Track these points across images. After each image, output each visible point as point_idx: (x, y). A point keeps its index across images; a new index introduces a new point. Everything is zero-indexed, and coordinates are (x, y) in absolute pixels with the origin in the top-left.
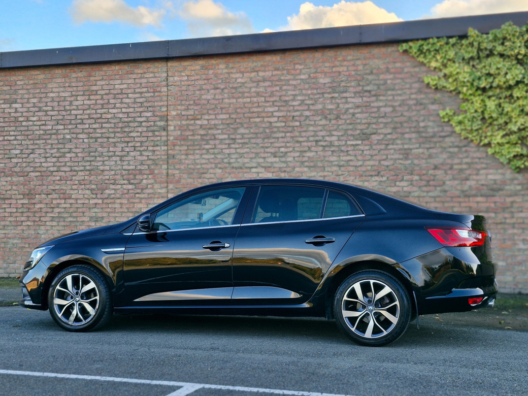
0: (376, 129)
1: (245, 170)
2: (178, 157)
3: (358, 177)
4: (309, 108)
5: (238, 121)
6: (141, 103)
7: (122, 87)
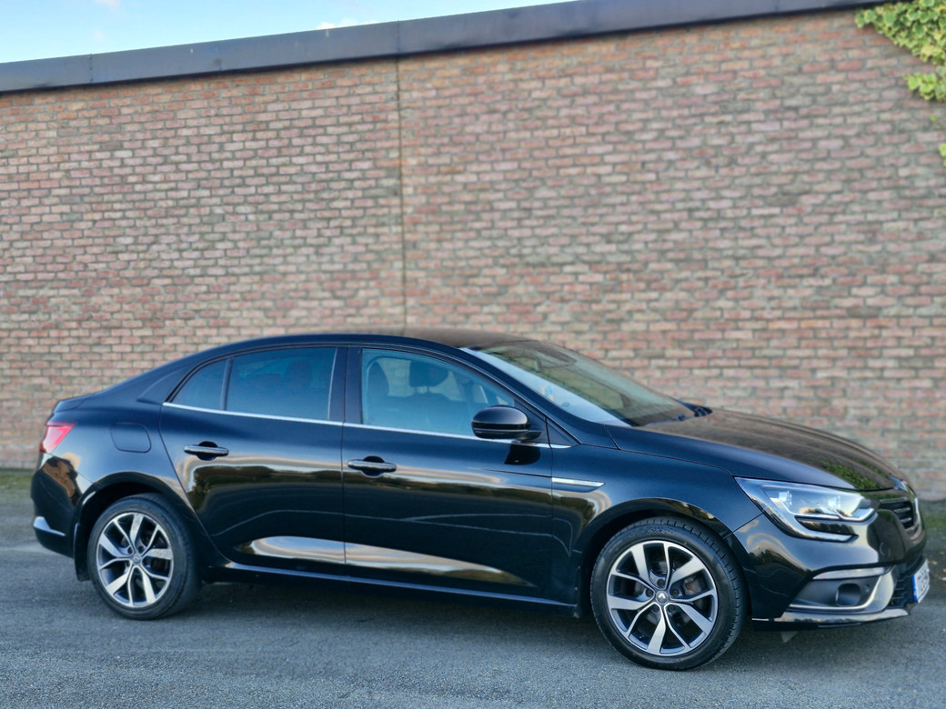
0: (810, 184)
1: (551, 269)
2: (423, 245)
3: (773, 279)
4: (674, 144)
5: (535, 173)
6: (352, 144)
7: (314, 113)
